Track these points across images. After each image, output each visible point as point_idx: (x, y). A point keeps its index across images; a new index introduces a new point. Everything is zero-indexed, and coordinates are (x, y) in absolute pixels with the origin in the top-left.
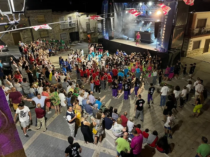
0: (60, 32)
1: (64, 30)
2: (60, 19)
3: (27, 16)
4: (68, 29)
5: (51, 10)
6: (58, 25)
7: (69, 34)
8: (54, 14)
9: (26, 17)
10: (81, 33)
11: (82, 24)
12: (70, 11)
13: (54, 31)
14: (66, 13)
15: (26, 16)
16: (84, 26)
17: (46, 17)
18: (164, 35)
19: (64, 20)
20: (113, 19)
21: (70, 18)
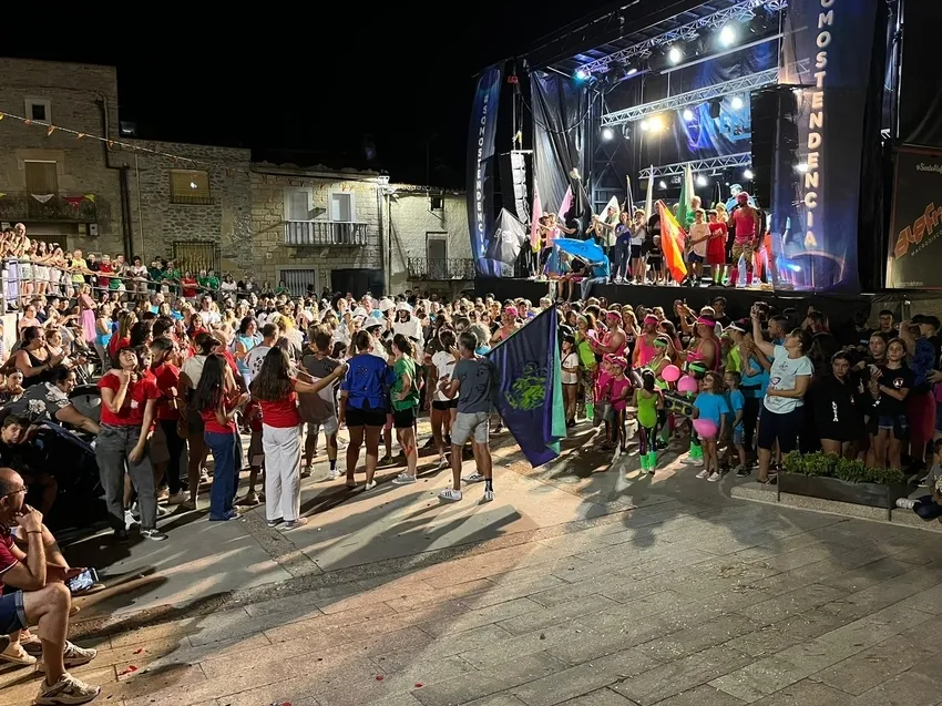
0: (282, 261)
1: (303, 250)
2: (293, 200)
3: (119, 164)
4: (326, 251)
5: (246, 153)
6: (275, 226)
7: (328, 272)
8: (261, 170)
9: (108, 166)
10: (396, 279)
11: (403, 237)
12: (345, 170)
13: (248, 252)
14: (319, 174)
15: (111, 164)
16: (416, 249)
17: (215, 179)
18: (816, 160)
19: (311, 208)
20: (529, 160)
21: (345, 200)
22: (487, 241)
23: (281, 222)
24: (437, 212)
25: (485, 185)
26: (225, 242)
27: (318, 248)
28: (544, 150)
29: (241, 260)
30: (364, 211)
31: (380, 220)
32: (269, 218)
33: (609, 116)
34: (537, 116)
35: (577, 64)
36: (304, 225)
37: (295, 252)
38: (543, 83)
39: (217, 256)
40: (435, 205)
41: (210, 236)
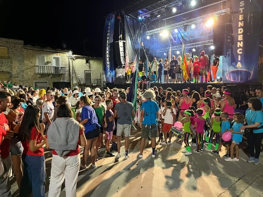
0: (35, 79)
1: (43, 75)
2: (39, 59)
4: (51, 76)
5: (22, 42)
6: (32, 67)
7: (52, 83)
8: (28, 48)
10: (75, 85)
11: (77, 72)
12: (57, 49)
13: (23, 76)
16: (81, 76)
17: (10, 50)
18: (242, 37)
19: (46, 61)
20: (124, 43)
21: (57, 59)
22: (111, 71)
23: (35, 66)
24: (88, 64)
25: (110, 52)
26: (14, 72)
27: (48, 75)
29: (20, 78)
30: (64, 63)
31: (69, 66)
32: (30, 64)
33: (148, 32)
36: (44, 67)
37: (40, 76)
38: (128, 19)
39: (11, 77)
40: (87, 62)
41: (8, 70)
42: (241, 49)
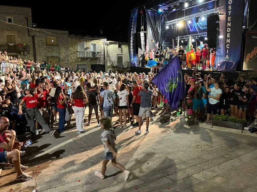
0: (77, 62)
1: (83, 59)
2: (80, 45)
3: (32, 35)
4: (89, 59)
5: (67, 32)
6: (75, 52)
7: (90, 65)
8: (71, 37)
9: (29, 36)
10: (108, 67)
11: (110, 56)
12: (94, 37)
13: (68, 59)
14: (88, 38)
15: (30, 35)
16: (114, 59)
17: (59, 39)
18: (229, 35)
19: (85, 47)
20: (145, 34)
21: (94, 45)
22: (134, 57)
23: (77, 51)
24: (120, 49)
25: (133, 41)
26: (62, 57)
27: (87, 59)
28: (150, 31)
29: (66, 62)
30: (100, 48)
31: (104, 51)
32: (74, 50)
33: (168, 22)
34: (148, 22)
35: (159, 7)
36: (83, 52)
37: (81, 60)
38: (149, 13)
39: (59, 60)
40: (120, 47)
41: (57, 55)
42: (229, 45)
